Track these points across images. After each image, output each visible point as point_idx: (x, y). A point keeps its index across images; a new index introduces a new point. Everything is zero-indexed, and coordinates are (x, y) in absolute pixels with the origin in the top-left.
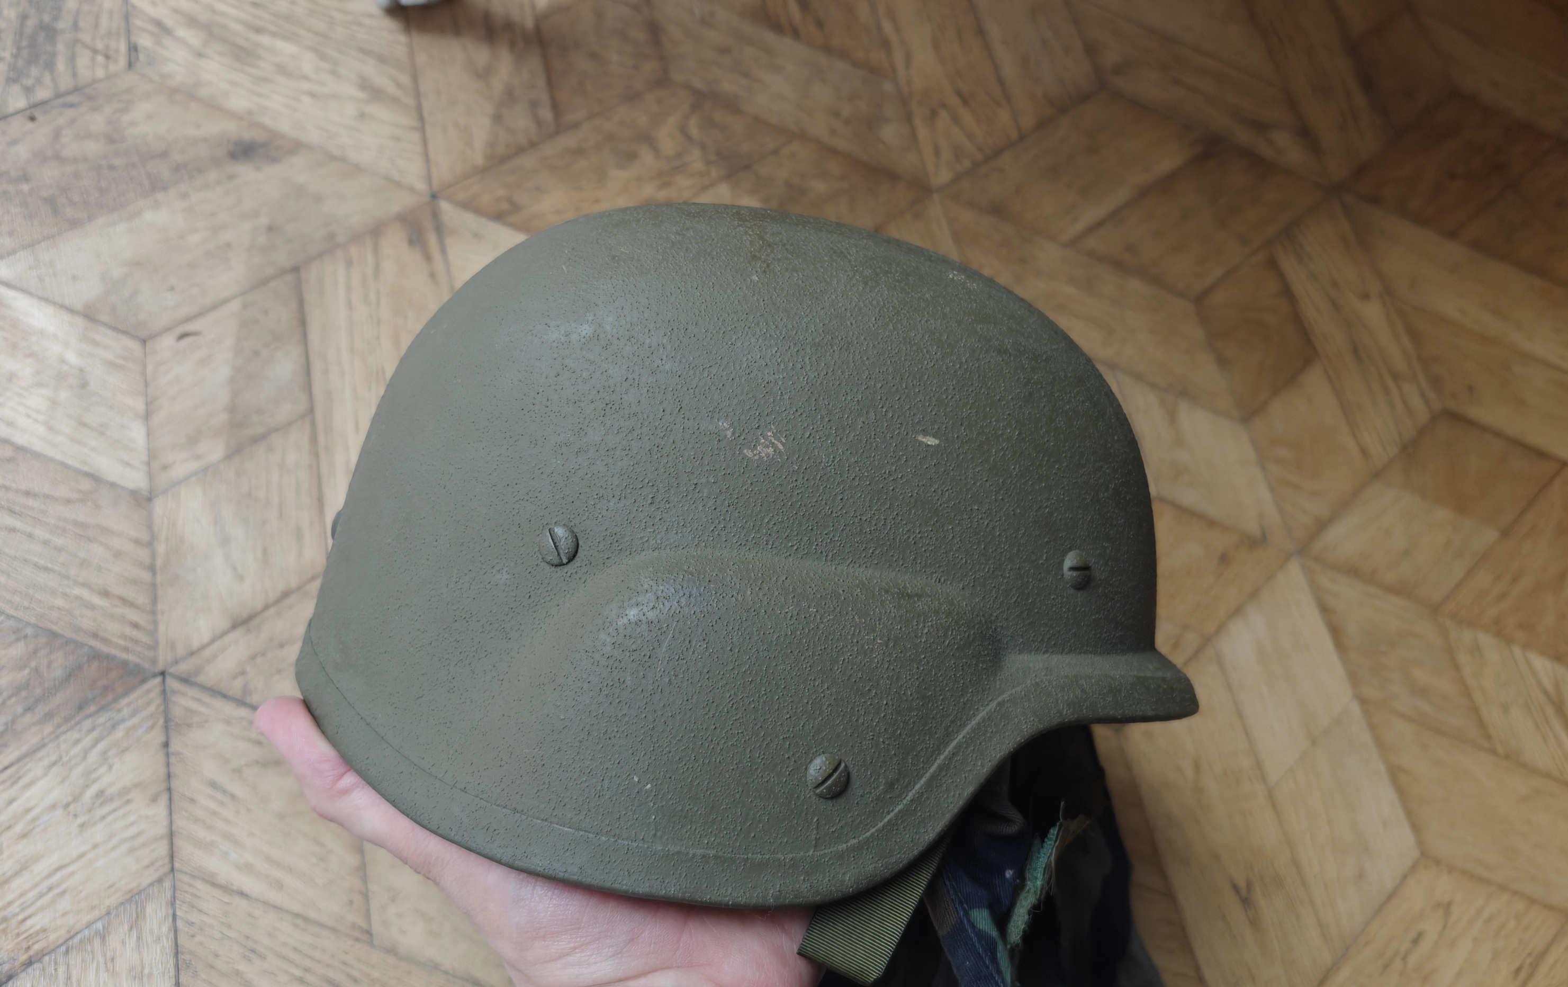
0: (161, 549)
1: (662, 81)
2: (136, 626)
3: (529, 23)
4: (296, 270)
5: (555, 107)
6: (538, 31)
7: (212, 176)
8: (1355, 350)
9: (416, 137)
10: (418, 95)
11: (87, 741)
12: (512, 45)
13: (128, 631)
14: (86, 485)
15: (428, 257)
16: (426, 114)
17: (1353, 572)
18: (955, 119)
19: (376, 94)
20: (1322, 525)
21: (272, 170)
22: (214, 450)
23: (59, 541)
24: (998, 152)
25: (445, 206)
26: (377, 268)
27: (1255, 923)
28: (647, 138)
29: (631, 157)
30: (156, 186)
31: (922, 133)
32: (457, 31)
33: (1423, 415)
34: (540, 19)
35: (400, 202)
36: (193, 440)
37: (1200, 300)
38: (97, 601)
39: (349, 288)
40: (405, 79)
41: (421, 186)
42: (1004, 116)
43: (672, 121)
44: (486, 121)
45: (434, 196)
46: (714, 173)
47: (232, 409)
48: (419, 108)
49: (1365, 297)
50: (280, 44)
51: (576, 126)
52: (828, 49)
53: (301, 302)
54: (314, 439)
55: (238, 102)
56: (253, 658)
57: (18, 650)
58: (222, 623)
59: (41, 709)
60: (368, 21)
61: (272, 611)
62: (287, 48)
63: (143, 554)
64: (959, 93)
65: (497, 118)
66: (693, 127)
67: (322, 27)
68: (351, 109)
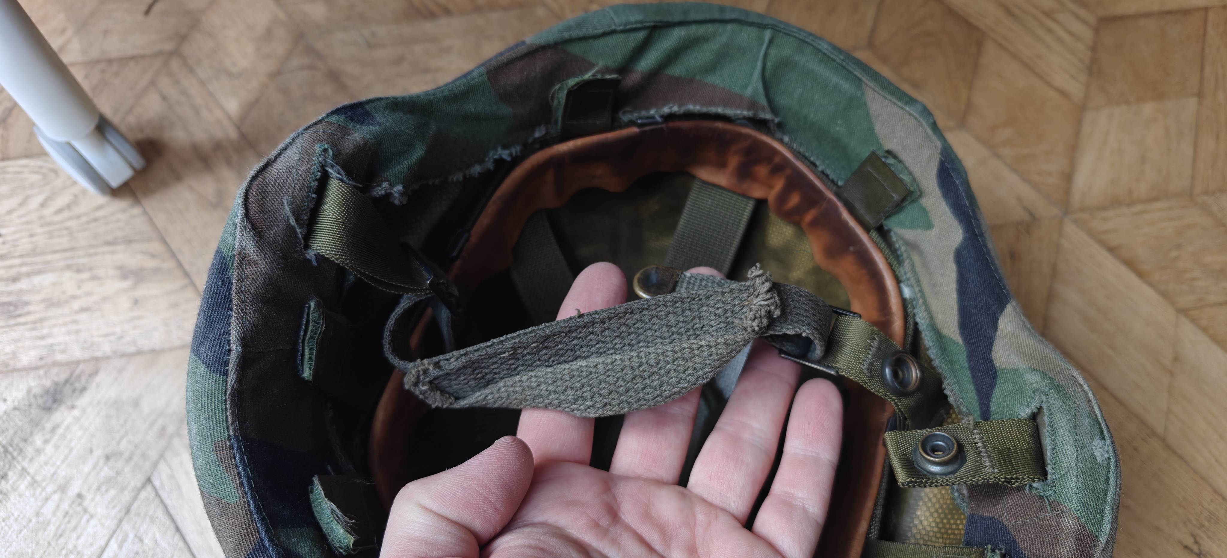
3: (233, 134)
4: (149, 480)
6: (243, 136)
7: (39, 439)
12: (229, 162)
16: (187, 267)
19: (139, 276)
21: (83, 401)
32: (178, 178)
33: (1087, 34)
34: (240, 123)
40: (156, 247)
48: (180, 265)
50: (37, 280)
62: (47, 279)
67: (64, 242)
68: (125, 303)
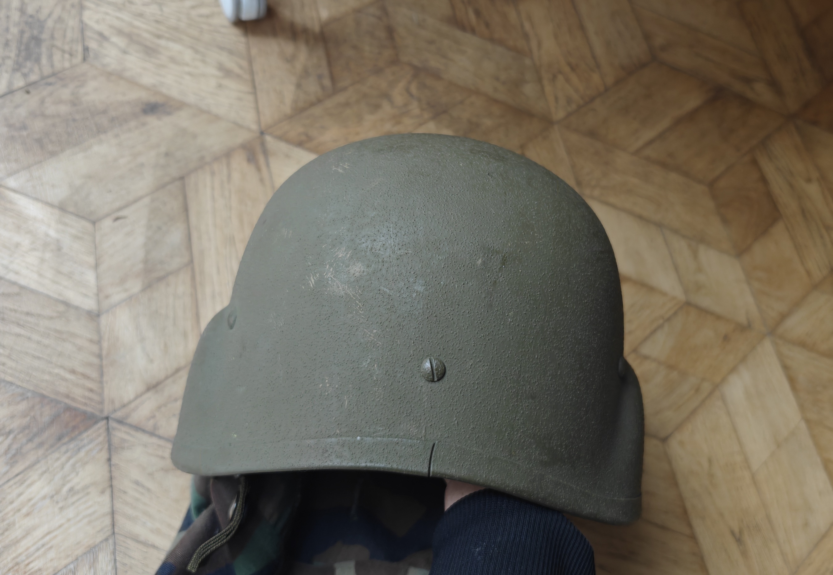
0: (105, 345)
1: (395, 61)
2: (91, 390)
3: (317, 29)
4: (182, 178)
5: (333, 79)
6: (322, 33)
7: (133, 124)
8: (804, 212)
9: (251, 98)
10: (252, 73)
11: (63, 459)
12: (307, 42)
13: (87, 394)
14: (61, 308)
15: (259, 169)
16: (257, 85)
17: (802, 344)
18: (567, 80)
19: (227, 73)
20: (783, 317)
21: (167, 120)
22: (135, 286)
23: (46, 341)
24: (592, 99)
25: (268, 139)
26: (229, 176)
27: (744, 554)
28: (386, 96)
29: (377, 107)
30: (100, 130)
31: (548, 89)
32: (275, 34)
34: (324, 25)
35: (242, 137)
36: (123, 280)
37: (712, 185)
38: (68, 376)
39: (213, 188)
40: (244, 64)
41: (254, 127)
42: (596, 78)
43: (401, 85)
44: (292, 88)
45: (262, 133)
46: (426, 115)
47: (146, 261)
48: (253, 81)
49: (809, 180)
50: (172, 45)
51: (344, 89)
52: (492, 40)
53: (185, 197)
54: (193, 278)
55: (147, 80)
56: (160, 408)
57: (23, 406)
58: (142, 388)
59: (37, 440)
60: (222, 30)
61: (169, 381)
62: (175, 47)
63: (95, 348)
64: (569, 64)
65: (299, 86)
66: (414, 89)
67: (196, 34)
68: (213, 82)
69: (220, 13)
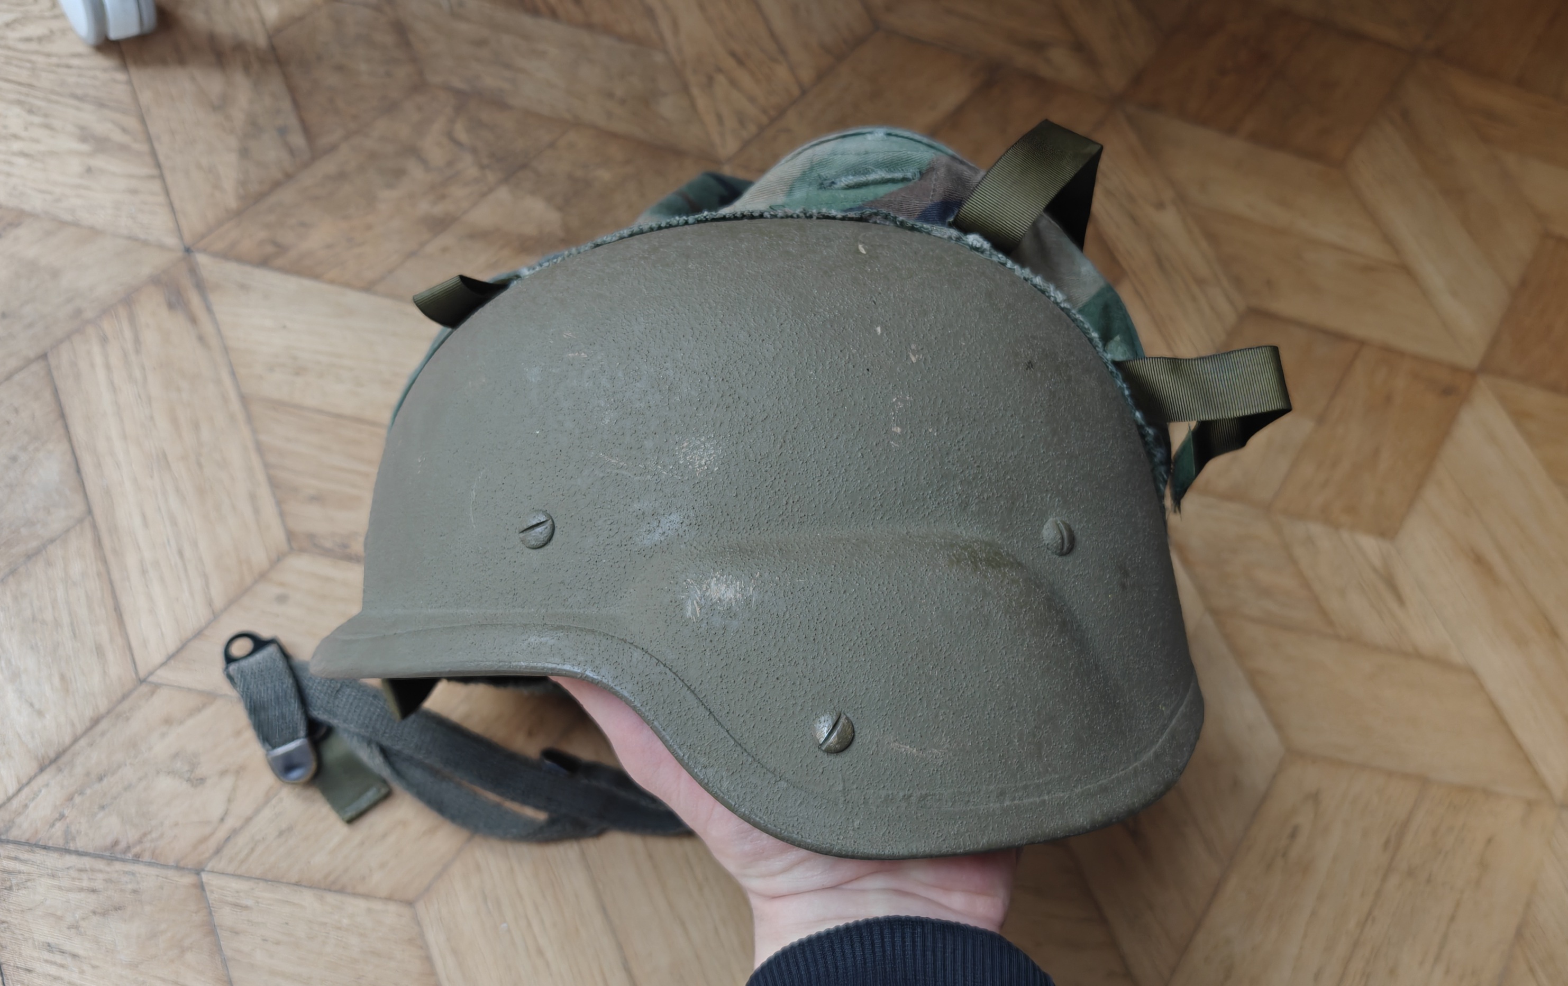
1: (419, 86)
3: (262, 41)
4: (44, 356)
5: (307, 130)
6: (273, 48)
8: (1160, 261)
9: (156, 186)
10: (149, 139)
12: (247, 68)
15: (193, 320)
16: (162, 159)
18: (733, 83)
19: (101, 144)
24: (782, 112)
25: (202, 259)
26: (137, 341)
28: (412, 151)
29: (399, 173)
31: (702, 102)
32: (182, 61)
33: (1230, 317)
34: (274, 33)
35: (152, 263)
39: (108, 367)
40: (132, 122)
41: (171, 241)
42: (782, 72)
43: (438, 126)
44: (233, 158)
45: (188, 250)
46: (491, 177)
48: (154, 155)
49: (1160, 206)
51: (333, 148)
52: (589, 26)
53: (56, 392)
54: (98, 543)
56: (70, 798)
58: (31, 767)
60: (75, 62)
61: (83, 742)
64: (733, 54)
65: (244, 153)
66: (461, 133)
67: (24, 76)
68: (75, 165)
69: (67, 31)
